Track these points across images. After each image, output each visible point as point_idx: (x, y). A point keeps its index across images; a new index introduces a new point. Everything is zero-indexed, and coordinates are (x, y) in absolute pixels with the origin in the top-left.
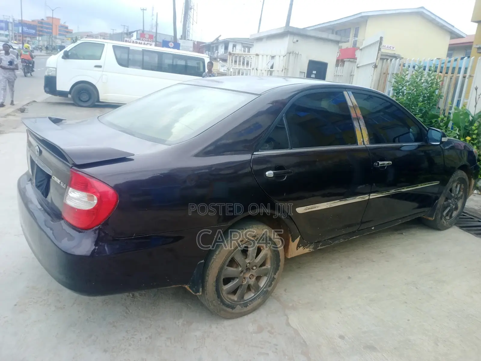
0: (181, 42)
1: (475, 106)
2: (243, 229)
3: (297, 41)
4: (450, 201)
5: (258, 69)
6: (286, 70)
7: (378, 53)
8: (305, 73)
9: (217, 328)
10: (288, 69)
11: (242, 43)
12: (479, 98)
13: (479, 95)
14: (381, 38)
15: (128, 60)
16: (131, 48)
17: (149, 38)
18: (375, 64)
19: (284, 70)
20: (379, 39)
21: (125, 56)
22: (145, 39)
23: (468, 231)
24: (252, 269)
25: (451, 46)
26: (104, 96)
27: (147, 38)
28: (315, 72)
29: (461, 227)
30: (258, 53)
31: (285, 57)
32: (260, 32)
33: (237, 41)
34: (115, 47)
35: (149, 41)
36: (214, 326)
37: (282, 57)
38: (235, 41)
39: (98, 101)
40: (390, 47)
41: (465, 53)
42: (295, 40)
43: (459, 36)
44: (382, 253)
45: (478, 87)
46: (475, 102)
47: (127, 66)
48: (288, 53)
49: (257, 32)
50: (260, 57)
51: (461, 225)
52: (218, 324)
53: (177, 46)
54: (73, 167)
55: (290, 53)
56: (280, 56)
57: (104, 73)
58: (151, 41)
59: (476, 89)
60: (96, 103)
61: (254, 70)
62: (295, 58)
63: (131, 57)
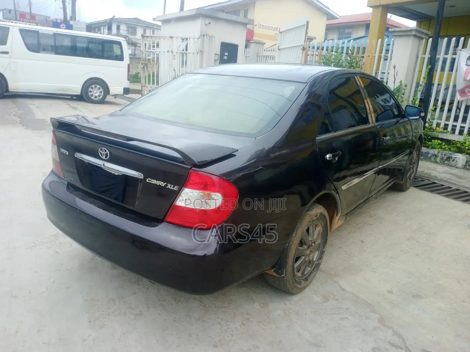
0: (72, 23)
1: (394, 83)
2: (309, 210)
3: (210, 23)
4: (411, 166)
5: (173, 52)
6: (201, 52)
7: (306, 36)
8: (218, 55)
9: (291, 304)
10: (203, 52)
11: (126, 24)
12: (397, 75)
13: (397, 73)
14: (308, 22)
15: (39, 44)
16: (40, 32)
17: (30, 19)
18: (304, 47)
19: (199, 53)
20: (305, 23)
21: (34, 41)
22: (26, 20)
23: (423, 189)
24: (311, 246)
25: (328, 26)
26: (13, 86)
27: (29, 19)
28: (226, 54)
29: (417, 187)
30: (172, 35)
31: (199, 39)
32: (166, 13)
33: (121, 21)
34: (22, 31)
35: (31, 22)
36: (288, 303)
37: (196, 39)
38: (119, 21)
39: (7, 90)
40: (277, 28)
41: (338, 33)
42: (207, 22)
43: (333, 18)
44: (373, 216)
45: (395, 65)
46: (394, 79)
47: (38, 51)
48: (201, 35)
49: (162, 14)
50: (175, 39)
51: (415, 185)
52: (289, 301)
53: (70, 27)
54: (192, 168)
55: (204, 36)
56: (194, 38)
57: (12, 60)
58: (33, 22)
59: (394, 68)
60: (5, 94)
61: (169, 53)
62: (209, 39)
63: (42, 41)
